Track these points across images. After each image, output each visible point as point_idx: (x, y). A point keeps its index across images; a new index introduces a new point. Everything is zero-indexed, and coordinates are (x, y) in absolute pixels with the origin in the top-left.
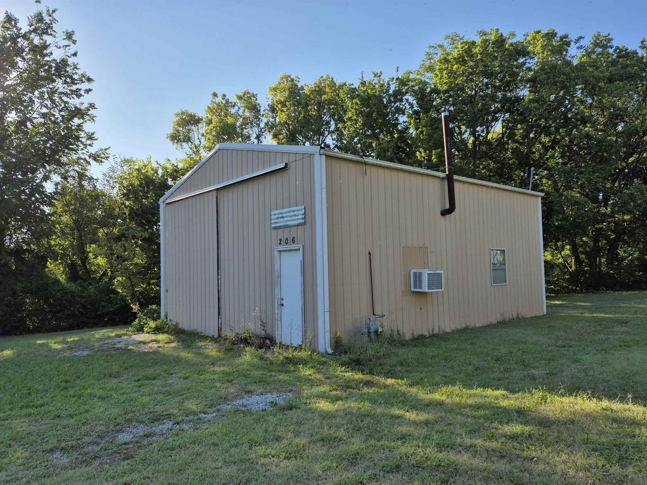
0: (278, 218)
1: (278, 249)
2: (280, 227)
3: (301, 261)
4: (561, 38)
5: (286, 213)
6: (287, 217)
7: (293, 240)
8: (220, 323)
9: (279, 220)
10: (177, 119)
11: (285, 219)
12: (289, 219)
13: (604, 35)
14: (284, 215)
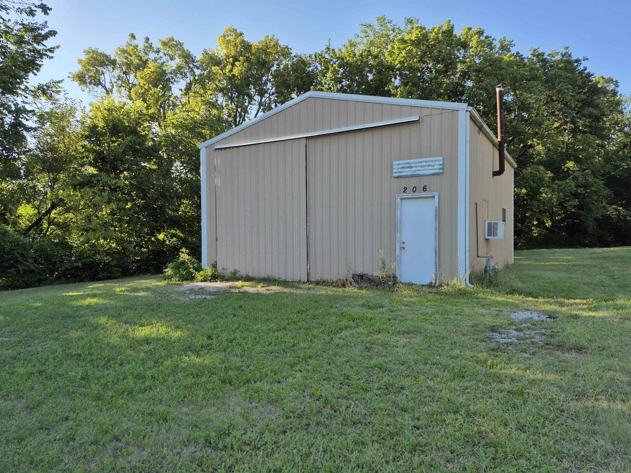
0: (402, 168)
1: (400, 197)
2: (407, 177)
3: (436, 207)
4: (486, 37)
5: (416, 163)
6: (416, 167)
7: (424, 189)
8: (308, 267)
9: (404, 170)
10: (86, 57)
11: (413, 169)
12: (419, 168)
13: (509, 40)
14: (412, 165)
